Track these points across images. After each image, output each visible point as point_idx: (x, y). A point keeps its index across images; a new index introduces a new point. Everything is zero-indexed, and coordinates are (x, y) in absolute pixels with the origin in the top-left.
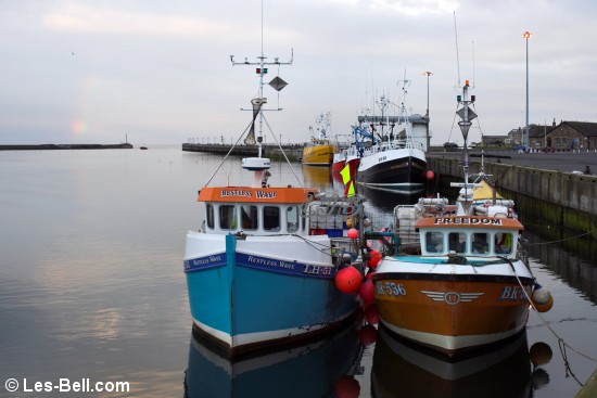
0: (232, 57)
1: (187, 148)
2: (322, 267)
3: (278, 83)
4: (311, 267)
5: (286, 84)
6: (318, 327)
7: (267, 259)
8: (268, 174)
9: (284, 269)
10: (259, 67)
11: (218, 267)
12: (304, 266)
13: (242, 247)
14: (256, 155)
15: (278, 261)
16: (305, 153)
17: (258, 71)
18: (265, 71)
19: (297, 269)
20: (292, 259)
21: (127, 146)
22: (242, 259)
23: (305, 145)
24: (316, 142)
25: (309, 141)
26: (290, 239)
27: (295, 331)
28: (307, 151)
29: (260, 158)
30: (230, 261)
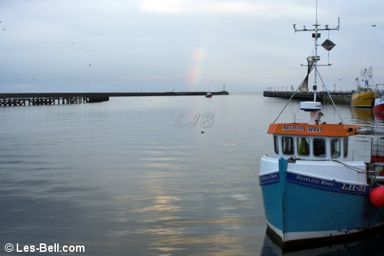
0: (294, 25)
1: (267, 94)
2: (358, 186)
3: (328, 45)
4: (348, 185)
5: (334, 45)
6: (356, 231)
7: (311, 178)
8: (321, 114)
9: (325, 185)
10: (314, 32)
11: (276, 182)
12: (342, 184)
13: (291, 168)
14: (312, 100)
15: (320, 180)
16: (353, 98)
17: (314, 35)
18: (319, 35)
19: (336, 187)
20: (331, 179)
21: (225, 93)
22: (292, 177)
23: (353, 92)
24: (361, 89)
25: (356, 89)
26: (331, 164)
27: (335, 233)
28: (355, 97)
29: (315, 102)
30: (283, 178)
